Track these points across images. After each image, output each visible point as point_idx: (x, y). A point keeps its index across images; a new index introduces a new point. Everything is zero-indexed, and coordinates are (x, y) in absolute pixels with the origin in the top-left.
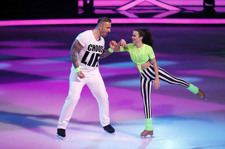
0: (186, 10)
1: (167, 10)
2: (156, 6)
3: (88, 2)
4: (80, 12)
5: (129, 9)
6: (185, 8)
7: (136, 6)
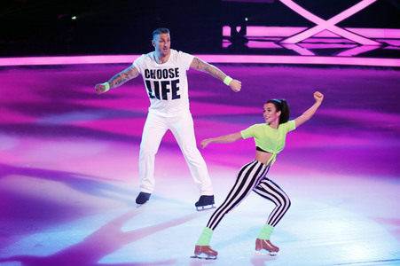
0: (389, 45)
1: (360, 45)
2: (343, 38)
3: (238, 29)
4: (226, 44)
5: (300, 42)
6: (386, 41)
7: (312, 37)
